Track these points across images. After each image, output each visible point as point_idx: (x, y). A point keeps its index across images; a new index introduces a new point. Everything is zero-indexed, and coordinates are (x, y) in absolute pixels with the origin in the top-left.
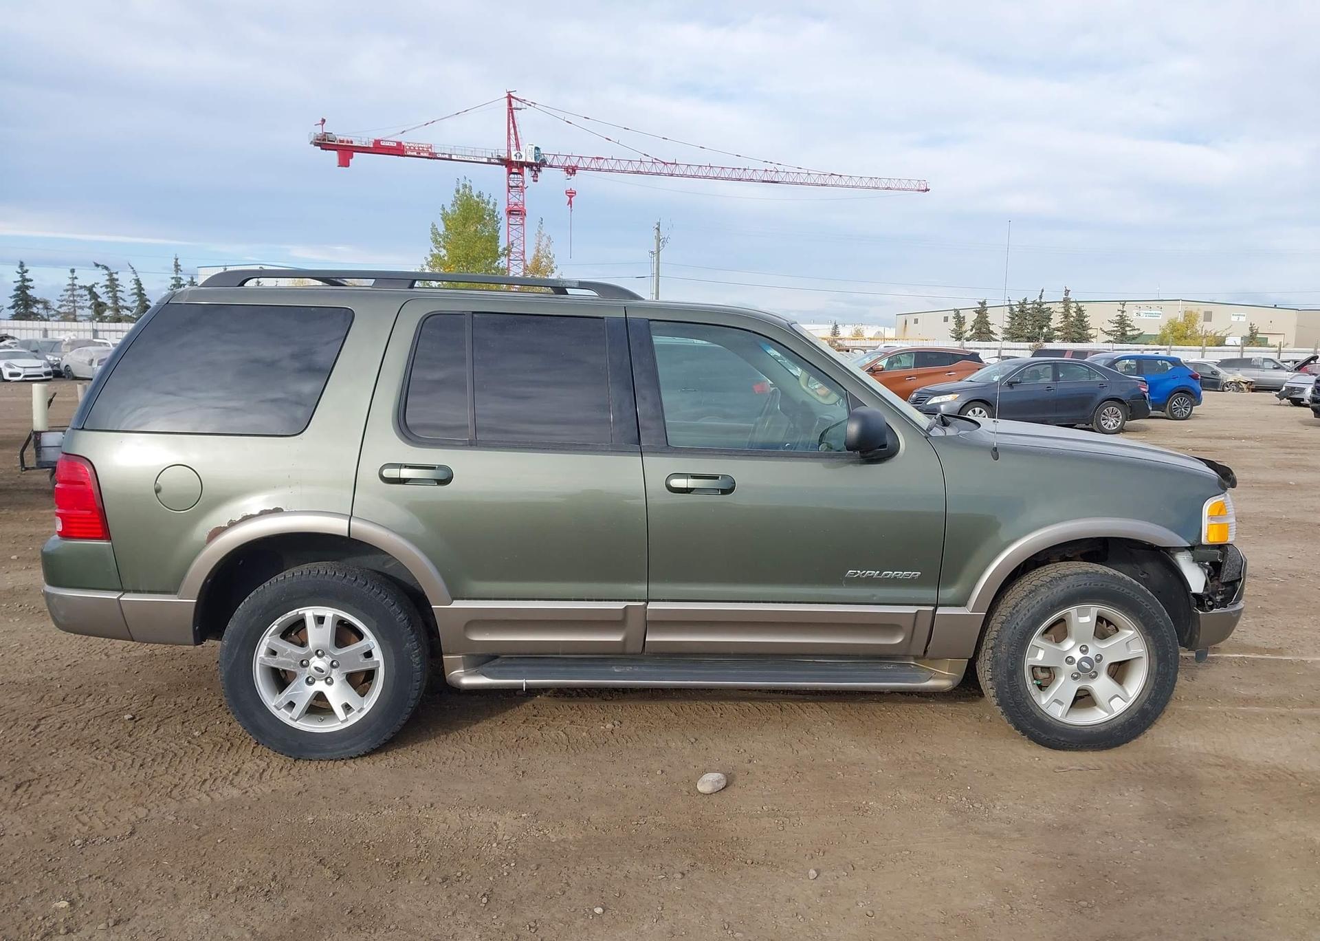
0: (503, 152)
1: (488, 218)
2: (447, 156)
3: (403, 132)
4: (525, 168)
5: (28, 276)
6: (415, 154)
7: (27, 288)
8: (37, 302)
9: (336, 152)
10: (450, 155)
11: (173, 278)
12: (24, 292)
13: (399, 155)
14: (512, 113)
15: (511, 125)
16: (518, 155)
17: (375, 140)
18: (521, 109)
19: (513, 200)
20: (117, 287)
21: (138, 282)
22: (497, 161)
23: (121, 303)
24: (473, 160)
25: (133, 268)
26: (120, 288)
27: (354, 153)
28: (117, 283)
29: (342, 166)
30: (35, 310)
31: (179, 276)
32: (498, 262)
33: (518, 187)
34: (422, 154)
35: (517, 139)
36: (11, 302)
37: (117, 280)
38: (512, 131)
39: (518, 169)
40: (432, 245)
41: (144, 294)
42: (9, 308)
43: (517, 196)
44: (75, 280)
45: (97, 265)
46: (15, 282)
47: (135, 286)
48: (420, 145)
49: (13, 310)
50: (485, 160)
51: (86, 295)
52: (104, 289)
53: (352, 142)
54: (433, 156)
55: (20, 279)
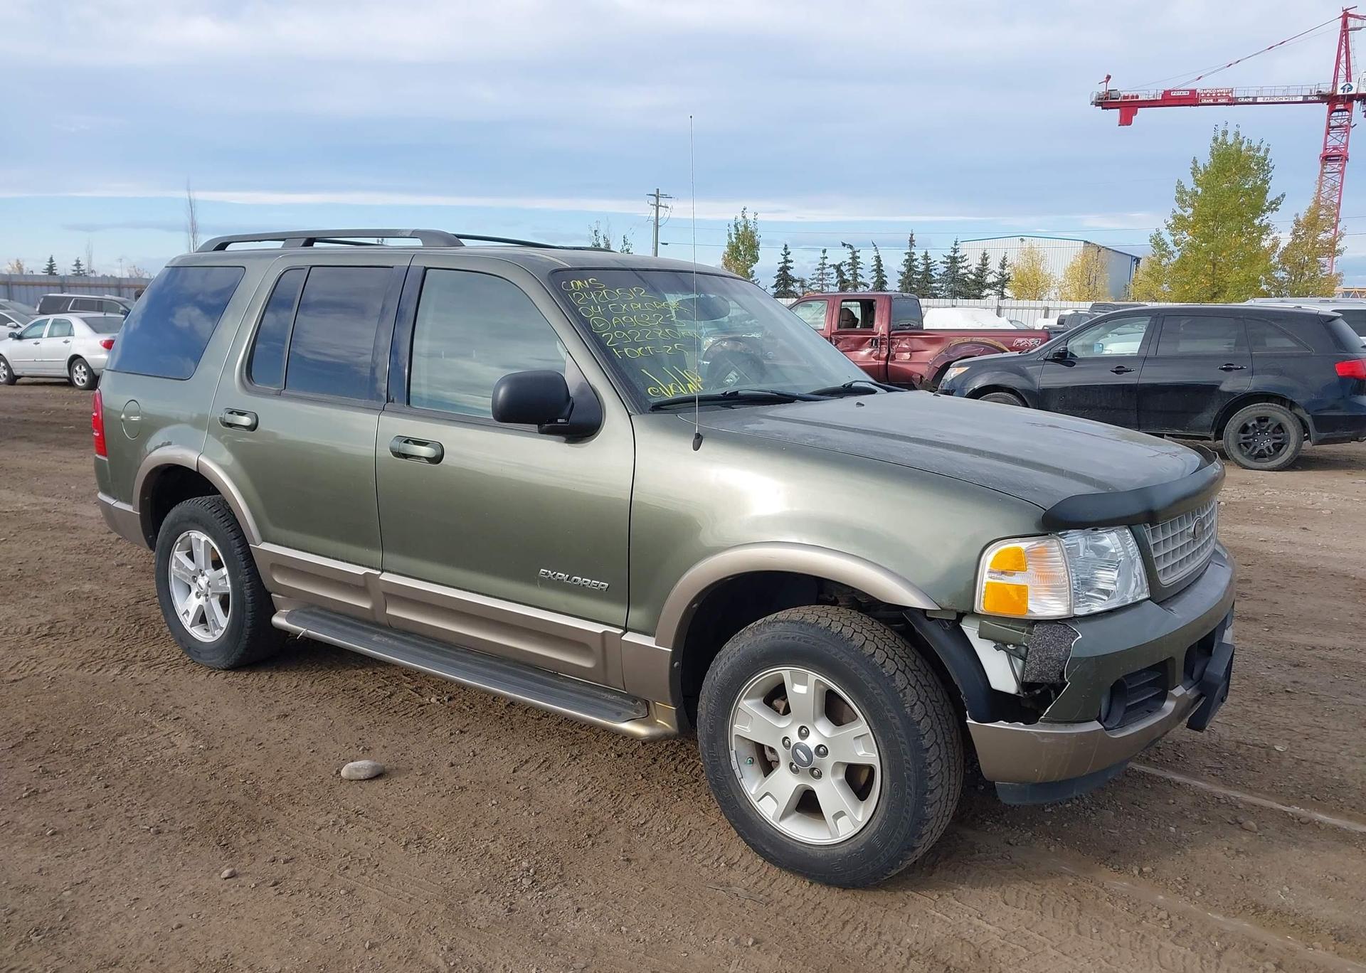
0: (1325, 86)
1: (1256, 168)
2: (1251, 100)
3: (1199, 78)
4: (1355, 102)
5: (789, 258)
6: (1211, 101)
7: (788, 268)
8: (795, 281)
9: (1118, 110)
10: (1255, 98)
11: (906, 254)
12: (785, 272)
13: (1191, 105)
14: (1347, 36)
15: (1343, 51)
16: (1347, 87)
17: (1165, 91)
18: (1360, 29)
19: (1332, 143)
20: (858, 264)
21: (878, 259)
22: (1316, 98)
23: (860, 280)
24: (1284, 100)
25: (875, 246)
26: (861, 266)
27: (1139, 109)
28: (858, 260)
29: (1123, 125)
30: (792, 288)
31: (912, 251)
32: (1261, 218)
33: (1340, 126)
34: (1220, 101)
35: (1348, 68)
36: (774, 281)
37: (859, 258)
38: (1343, 58)
39: (1345, 104)
40: (1176, 206)
41: (882, 270)
42: (773, 287)
43: (1339, 138)
44: (826, 260)
45: (844, 245)
46: (779, 263)
47: (875, 263)
48: (1218, 91)
49: (775, 289)
50: (1301, 99)
51: (832, 273)
52: (847, 267)
53: (1137, 97)
54: (1233, 102)
55: (783, 260)
